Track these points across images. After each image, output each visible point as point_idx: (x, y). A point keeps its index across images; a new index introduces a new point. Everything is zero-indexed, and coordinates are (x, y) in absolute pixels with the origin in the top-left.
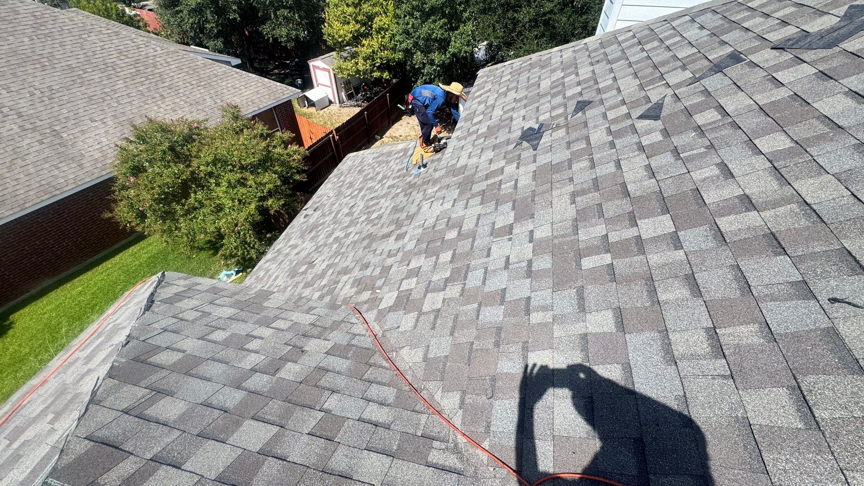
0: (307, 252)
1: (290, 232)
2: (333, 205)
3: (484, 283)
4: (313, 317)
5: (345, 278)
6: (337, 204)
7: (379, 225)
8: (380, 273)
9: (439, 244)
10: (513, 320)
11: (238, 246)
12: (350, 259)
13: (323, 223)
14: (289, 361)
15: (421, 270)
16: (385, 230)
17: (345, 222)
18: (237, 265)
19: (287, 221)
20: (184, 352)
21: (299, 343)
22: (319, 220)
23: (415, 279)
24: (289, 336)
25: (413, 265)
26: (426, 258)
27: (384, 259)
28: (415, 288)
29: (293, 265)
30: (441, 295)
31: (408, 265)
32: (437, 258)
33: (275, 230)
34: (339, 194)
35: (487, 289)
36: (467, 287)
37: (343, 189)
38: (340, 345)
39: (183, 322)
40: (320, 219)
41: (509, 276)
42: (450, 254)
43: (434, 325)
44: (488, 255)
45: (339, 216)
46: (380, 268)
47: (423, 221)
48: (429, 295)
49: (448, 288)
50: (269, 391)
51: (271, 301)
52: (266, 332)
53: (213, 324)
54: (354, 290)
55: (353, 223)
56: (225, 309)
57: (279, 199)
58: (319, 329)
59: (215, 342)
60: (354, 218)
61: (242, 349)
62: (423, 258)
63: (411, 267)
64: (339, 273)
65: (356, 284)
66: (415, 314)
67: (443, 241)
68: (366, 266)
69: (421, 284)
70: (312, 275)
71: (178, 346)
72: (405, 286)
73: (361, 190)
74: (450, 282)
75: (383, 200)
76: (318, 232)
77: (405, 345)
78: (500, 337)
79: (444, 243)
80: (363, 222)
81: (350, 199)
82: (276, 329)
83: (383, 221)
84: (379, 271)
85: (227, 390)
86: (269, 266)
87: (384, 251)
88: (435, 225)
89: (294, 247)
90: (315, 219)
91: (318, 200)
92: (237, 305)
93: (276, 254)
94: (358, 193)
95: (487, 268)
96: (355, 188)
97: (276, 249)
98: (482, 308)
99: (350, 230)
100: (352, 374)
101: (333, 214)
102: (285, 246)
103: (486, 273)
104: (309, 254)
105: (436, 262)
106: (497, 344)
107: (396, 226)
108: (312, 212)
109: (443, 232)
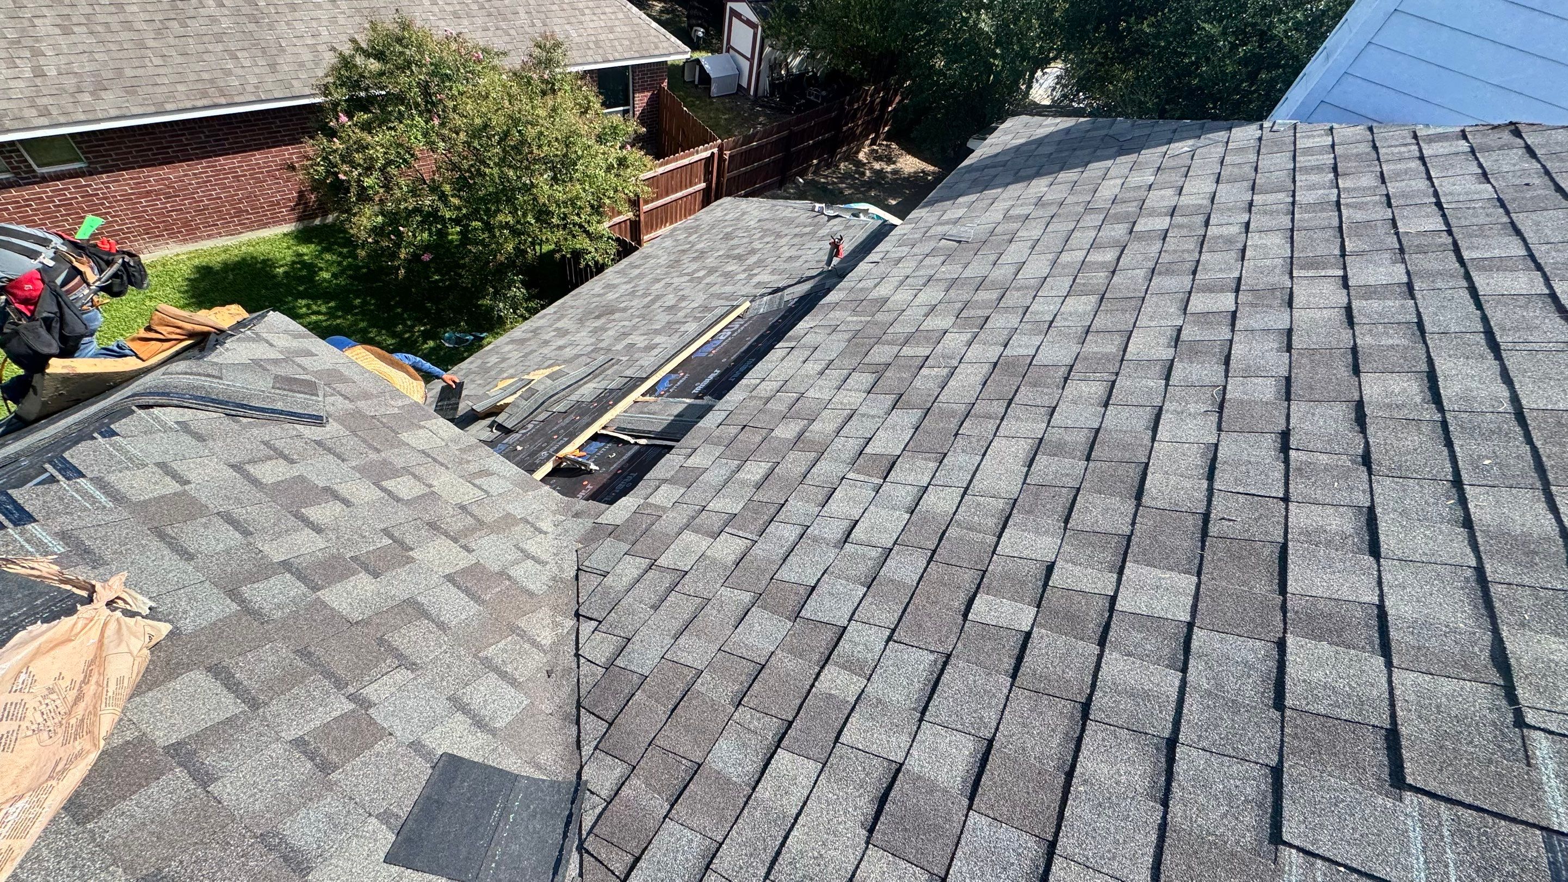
0: (574, 352)
1: (569, 303)
2: (656, 280)
6: (663, 283)
13: (624, 310)
17: (659, 321)
22: (621, 300)
40: (623, 299)
45: (658, 304)
73: (712, 271)
76: (609, 321)
81: (688, 281)
86: (509, 352)
89: (562, 333)
90: (617, 295)
94: (704, 277)
96: (704, 265)
99: (658, 340)
101: (650, 298)
102: (550, 325)
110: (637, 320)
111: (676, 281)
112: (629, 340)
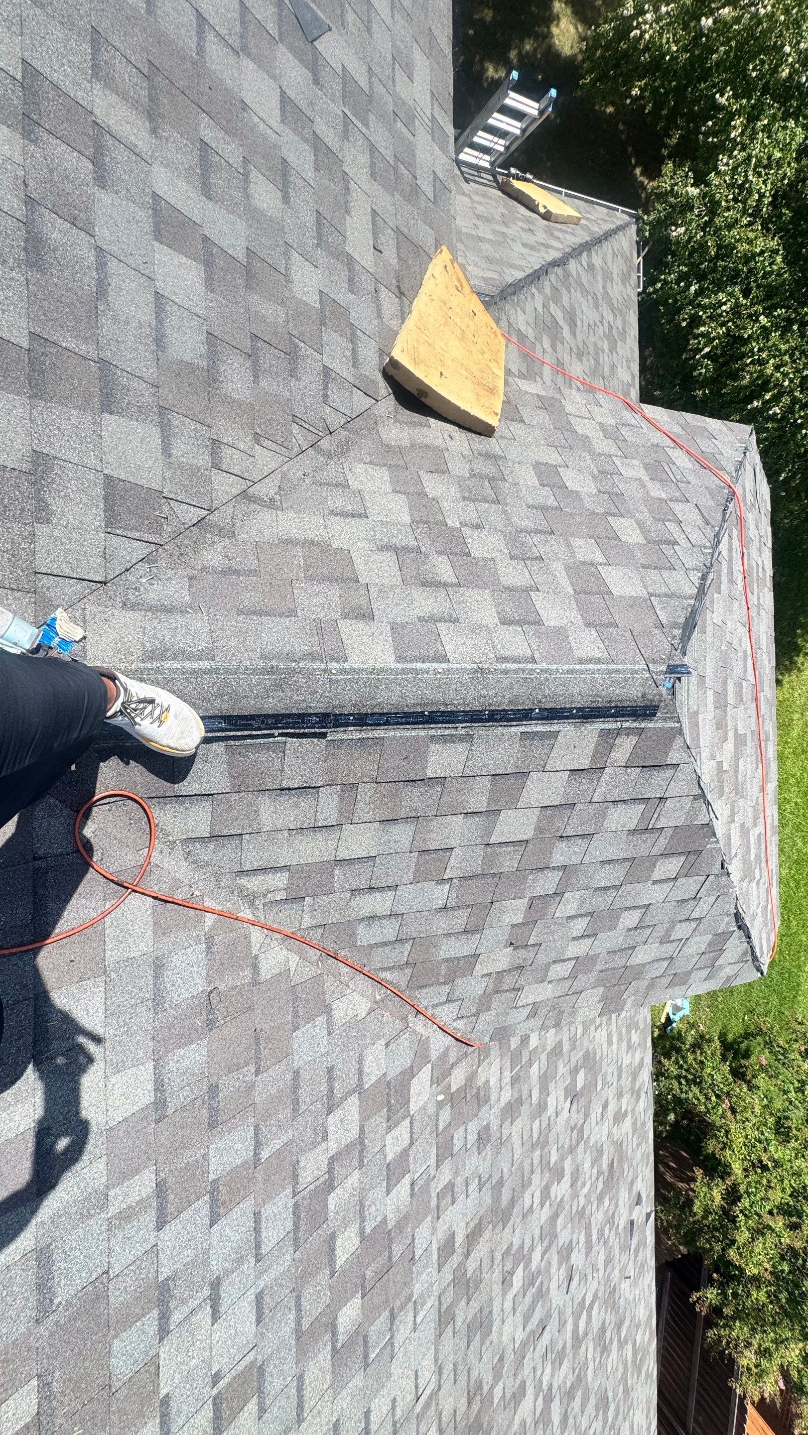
1: (644, 1147)
2: (608, 1261)
3: (257, 1216)
4: (525, 1002)
5: (507, 1096)
7: (498, 1256)
8: (452, 1137)
9: (369, 1273)
10: (189, 1156)
11: (702, 1069)
12: (516, 1140)
14: (523, 924)
15: (385, 1184)
16: (481, 1249)
17: (565, 1227)
18: (679, 1033)
19: (662, 1169)
20: (654, 882)
21: (522, 953)
23: (390, 1157)
24: (542, 958)
25: (403, 1189)
26: (384, 1221)
27: (456, 1174)
28: (383, 1137)
29: (599, 1077)
30: (333, 1146)
31: (412, 1184)
32: (362, 1230)
33: (671, 1136)
34: (611, 1299)
35: (248, 1205)
36: (289, 1191)
37: (610, 1318)
38: (464, 975)
39: (684, 917)
41: (206, 1263)
42: (341, 1258)
43: (330, 1078)
44: (259, 1297)
46: (456, 1149)
47: (419, 1320)
48: (354, 1133)
49: (325, 1168)
50: (525, 878)
51: (597, 1000)
52: (573, 950)
53: (648, 931)
54: (480, 1081)
55: (549, 1233)
56: (647, 958)
57: (707, 1212)
58: (506, 987)
59: (629, 909)
60: (554, 1249)
61: (590, 914)
62: (390, 1216)
63: (406, 1181)
64: (519, 1101)
65: (482, 1093)
66: (369, 1082)
67: (363, 1286)
68: (483, 1139)
69: (377, 1150)
70: (559, 1075)
71: (667, 887)
72: (402, 1132)
74: (324, 1183)
75: (520, 1336)
76: (600, 1173)
77: (368, 1019)
78: (211, 1108)
79: (358, 1281)
80: (532, 1248)
82: (564, 961)
83: (497, 1275)
84: (455, 1141)
85: (575, 860)
87: (464, 1195)
88: (392, 1324)
91: (640, 1258)
92: (638, 972)
93: (637, 1087)
95: (258, 1261)
97: (643, 1095)
98: (252, 1154)
100: (430, 942)
102: (633, 1111)
103: (258, 1246)
104: (587, 1115)
105: (363, 1220)
106: (213, 1090)
107: (465, 1274)
108: (634, 1216)
109: (369, 1314)
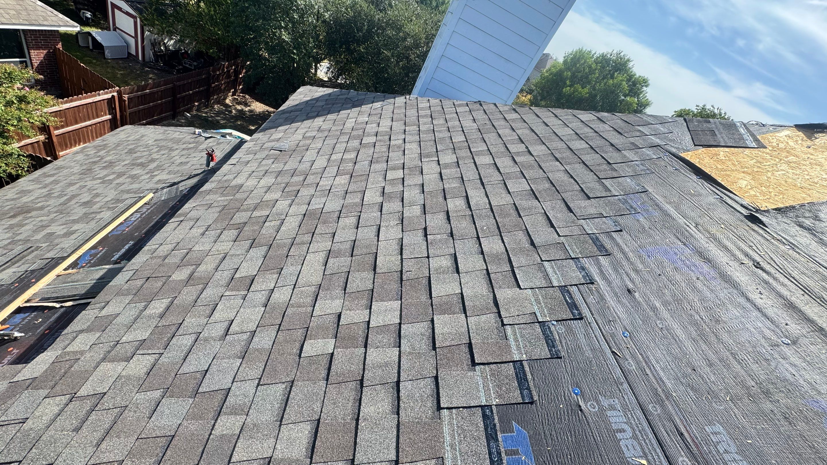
110: (55, 215)
111: (89, 184)
112: (48, 230)
